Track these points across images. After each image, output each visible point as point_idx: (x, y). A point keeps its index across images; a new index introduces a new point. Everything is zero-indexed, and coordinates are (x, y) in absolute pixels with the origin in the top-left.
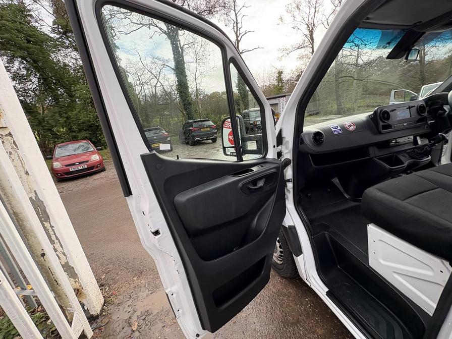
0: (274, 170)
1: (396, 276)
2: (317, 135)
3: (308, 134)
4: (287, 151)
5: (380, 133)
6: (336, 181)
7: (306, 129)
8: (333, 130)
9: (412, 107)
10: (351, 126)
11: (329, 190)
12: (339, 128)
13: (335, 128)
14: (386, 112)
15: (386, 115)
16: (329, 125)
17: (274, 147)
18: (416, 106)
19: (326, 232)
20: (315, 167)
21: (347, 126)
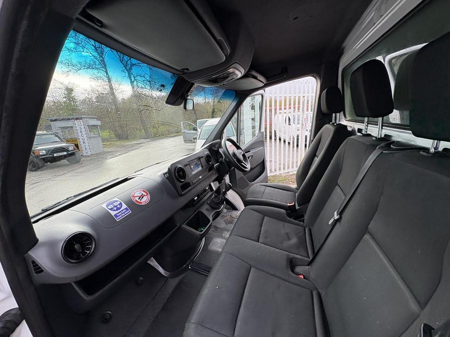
5: (181, 195)
8: (113, 213)
9: (201, 158)
10: (142, 196)
12: (124, 206)
13: (117, 209)
14: (181, 170)
15: (181, 173)
18: (204, 156)
21: (137, 199)
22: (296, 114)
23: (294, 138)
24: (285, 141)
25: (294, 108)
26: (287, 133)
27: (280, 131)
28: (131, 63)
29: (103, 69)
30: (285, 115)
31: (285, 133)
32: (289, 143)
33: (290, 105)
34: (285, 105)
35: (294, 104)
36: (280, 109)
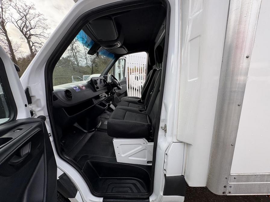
0: (38, 130)
1: (130, 158)
2: (68, 92)
3: (60, 91)
4: (39, 109)
5: (96, 91)
6: (76, 125)
7: (56, 88)
8: (75, 89)
10: (83, 87)
11: (75, 132)
12: (78, 88)
13: (76, 88)
15: (96, 82)
16: (71, 86)
17: (26, 106)
19: (88, 161)
20: (70, 116)
21: (81, 87)
22: (141, 75)
23: (140, 87)
24: (136, 89)
25: (140, 72)
26: (137, 85)
27: (133, 84)
28: (30, 33)
29: (3, 34)
30: (135, 75)
31: (135, 85)
32: (138, 90)
33: (137, 70)
34: (135, 70)
35: (140, 70)
36: (133, 72)
